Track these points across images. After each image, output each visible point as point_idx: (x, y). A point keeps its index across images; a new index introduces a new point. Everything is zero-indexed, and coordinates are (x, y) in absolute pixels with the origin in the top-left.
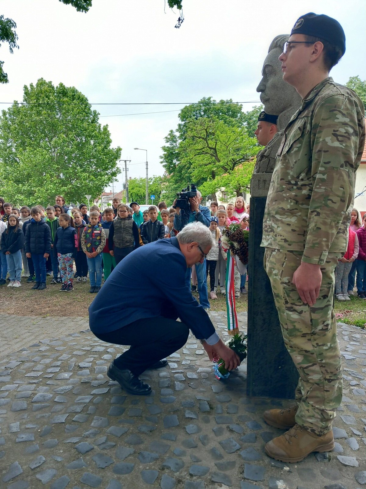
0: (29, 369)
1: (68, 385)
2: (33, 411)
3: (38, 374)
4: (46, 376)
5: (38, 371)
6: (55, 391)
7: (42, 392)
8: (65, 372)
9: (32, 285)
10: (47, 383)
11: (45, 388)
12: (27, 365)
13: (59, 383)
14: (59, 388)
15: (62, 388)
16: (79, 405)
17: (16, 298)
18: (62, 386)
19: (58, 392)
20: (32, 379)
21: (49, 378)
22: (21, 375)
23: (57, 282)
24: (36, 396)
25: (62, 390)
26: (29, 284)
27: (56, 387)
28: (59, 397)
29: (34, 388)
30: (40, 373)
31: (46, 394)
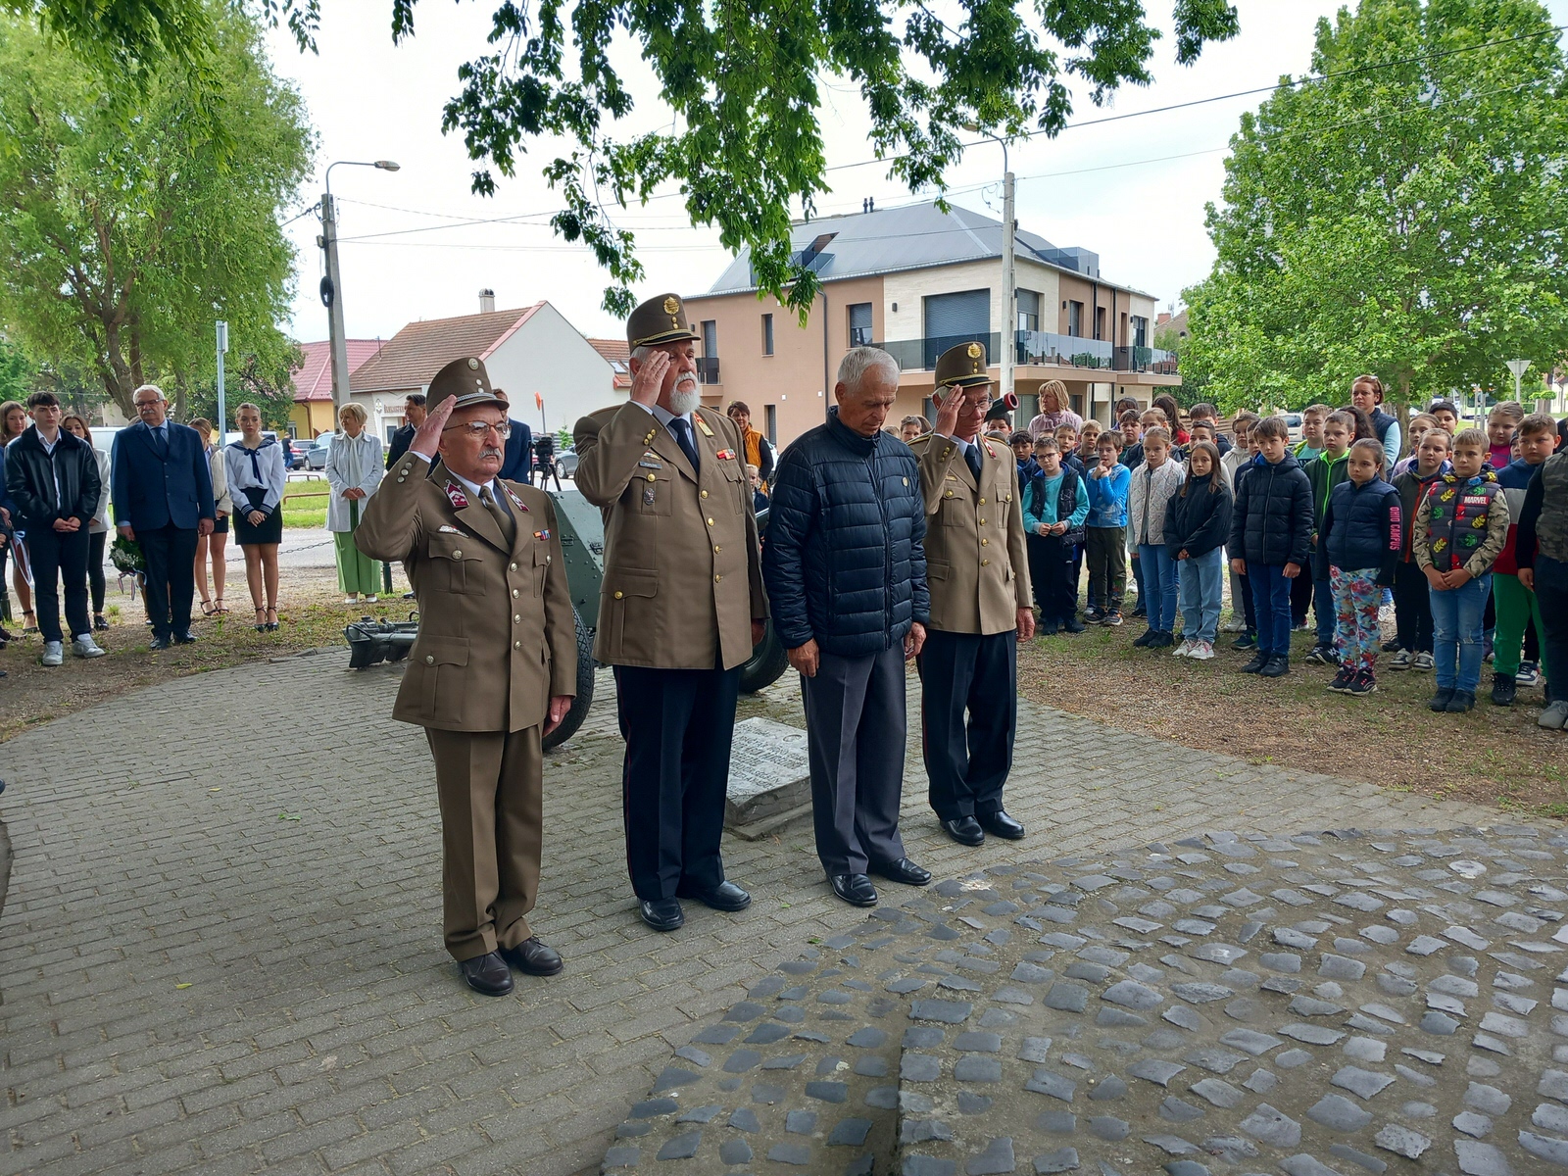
0: (1131, 904)
1: (1219, 981)
2: (1096, 1023)
3: (1148, 926)
4: (1167, 939)
5: (1152, 918)
6: (1175, 990)
7: (1139, 980)
8: (1226, 942)
9: (1247, 657)
10: (1162, 959)
11: (1151, 970)
12: (1131, 892)
13: (1197, 968)
14: (1191, 985)
15: (1197, 986)
16: (1228, 1052)
17: (1189, 693)
18: (1201, 981)
19: (1182, 995)
20: (1129, 936)
21: (1174, 947)
22: (1104, 917)
23: (1328, 658)
24: (1117, 986)
25: (1197, 992)
26: (1238, 655)
27: (1183, 978)
28: (1180, 1010)
29: (1122, 961)
30: (1155, 926)
31: (1147, 987)
